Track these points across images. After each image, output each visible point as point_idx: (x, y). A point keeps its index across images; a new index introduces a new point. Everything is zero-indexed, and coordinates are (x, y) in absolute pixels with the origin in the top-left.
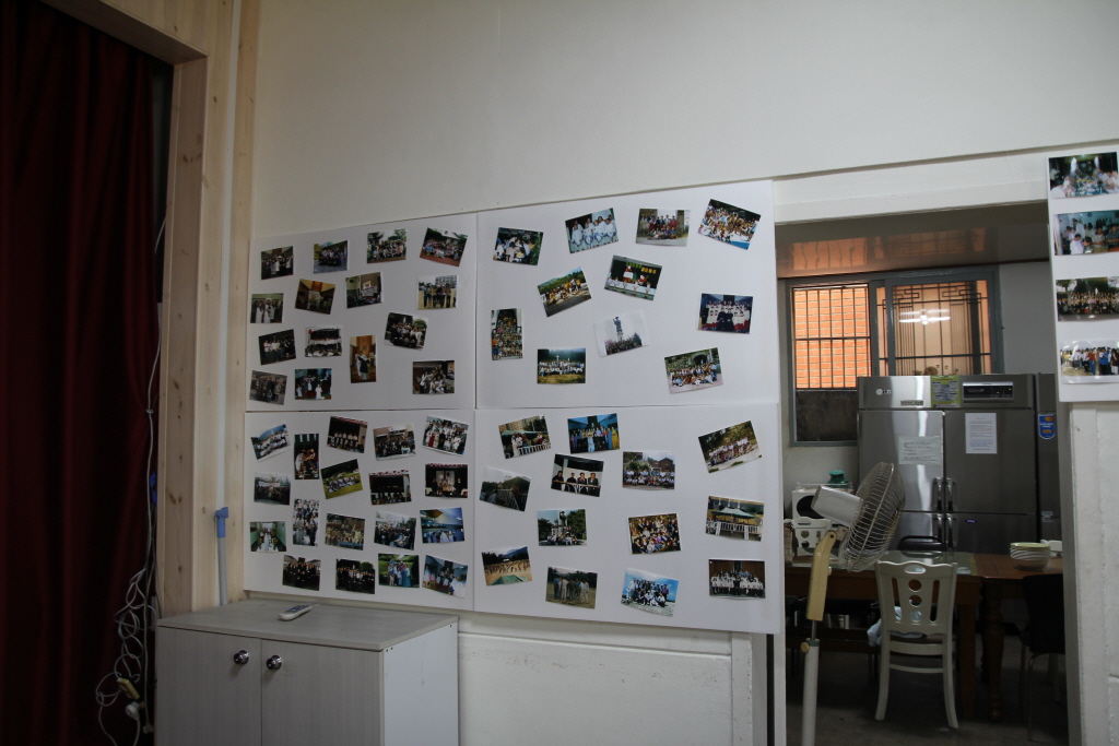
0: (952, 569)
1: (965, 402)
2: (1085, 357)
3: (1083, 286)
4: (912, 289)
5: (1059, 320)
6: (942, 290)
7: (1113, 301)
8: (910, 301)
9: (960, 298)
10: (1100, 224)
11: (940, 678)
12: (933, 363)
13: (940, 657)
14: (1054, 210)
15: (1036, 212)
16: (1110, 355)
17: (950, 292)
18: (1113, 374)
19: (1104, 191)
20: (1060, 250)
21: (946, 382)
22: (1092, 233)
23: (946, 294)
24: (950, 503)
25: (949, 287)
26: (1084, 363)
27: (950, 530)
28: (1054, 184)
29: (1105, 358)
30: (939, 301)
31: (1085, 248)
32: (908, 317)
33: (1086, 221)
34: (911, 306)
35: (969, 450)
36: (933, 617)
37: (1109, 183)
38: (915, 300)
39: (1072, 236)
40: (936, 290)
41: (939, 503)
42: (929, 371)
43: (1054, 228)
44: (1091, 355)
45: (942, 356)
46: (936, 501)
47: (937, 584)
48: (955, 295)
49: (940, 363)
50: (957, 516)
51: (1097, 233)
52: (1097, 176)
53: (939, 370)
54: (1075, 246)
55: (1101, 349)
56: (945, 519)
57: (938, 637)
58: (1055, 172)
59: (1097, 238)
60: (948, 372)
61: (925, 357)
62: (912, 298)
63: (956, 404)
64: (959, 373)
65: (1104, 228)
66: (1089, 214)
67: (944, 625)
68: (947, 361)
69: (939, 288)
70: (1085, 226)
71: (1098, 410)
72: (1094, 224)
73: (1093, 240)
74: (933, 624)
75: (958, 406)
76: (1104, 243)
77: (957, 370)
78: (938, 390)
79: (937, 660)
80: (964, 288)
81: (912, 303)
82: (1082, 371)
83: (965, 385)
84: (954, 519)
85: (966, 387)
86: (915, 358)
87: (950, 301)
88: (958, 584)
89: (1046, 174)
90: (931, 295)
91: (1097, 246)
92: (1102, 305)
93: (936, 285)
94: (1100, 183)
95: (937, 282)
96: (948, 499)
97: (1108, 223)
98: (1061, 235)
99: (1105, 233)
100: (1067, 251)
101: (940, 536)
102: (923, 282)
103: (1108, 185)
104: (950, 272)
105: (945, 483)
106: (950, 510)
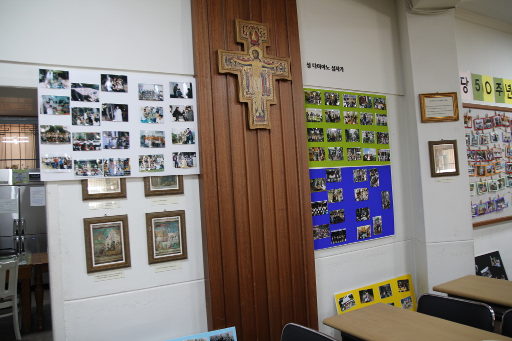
0: (16, 263)
1: (30, 182)
2: (52, 161)
3: (52, 129)
4: (5, 126)
5: (42, 143)
6: (21, 128)
7: (65, 136)
8: (4, 132)
9: (30, 132)
10: (61, 102)
11: (11, 318)
12: (16, 163)
13: (11, 307)
14: (40, 93)
15: (32, 93)
16: (63, 160)
17: (25, 129)
18: (64, 168)
19: (63, 88)
20: (42, 111)
21: (21, 172)
22: (56, 106)
23: (24, 130)
24: (23, 231)
25: (25, 126)
26: (52, 163)
27: (23, 244)
28: (41, 81)
29: (61, 162)
30: (19, 133)
31: (54, 112)
32: (8, 140)
33: (55, 100)
34: (4, 134)
35: (32, 204)
36: (7, 288)
37: (65, 84)
38: (6, 132)
39: (48, 106)
40: (18, 127)
41: (17, 231)
42: (14, 167)
43: (40, 101)
44: (55, 160)
45: (20, 160)
46: (15, 231)
47: (8, 272)
48: (28, 130)
49: (19, 163)
50: (27, 236)
51: (59, 106)
52: (60, 81)
53: (19, 167)
54: (49, 111)
55: (60, 157)
56: (20, 239)
57: (10, 298)
58: (42, 76)
59: (60, 108)
60: (23, 167)
61: (12, 160)
62: (5, 130)
63: (26, 183)
64: (29, 168)
65: (62, 104)
66: (56, 97)
67: (13, 291)
68: (23, 162)
69: (19, 126)
70: (54, 102)
71: (59, 184)
72: (58, 102)
73: (57, 109)
74: (7, 292)
75: (27, 184)
76: (62, 110)
77: (28, 166)
78: (16, 175)
79: (10, 309)
80: (32, 127)
81: (5, 133)
82: (51, 167)
83: (30, 173)
84: (25, 238)
85: (30, 175)
86: (6, 160)
87: (25, 133)
88: (19, 270)
89: (38, 76)
90: (15, 129)
91: (59, 112)
92: (60, 138)
93: (18, 125)
94: (61, 84)
95: (19, 123)
96: (22, 228)
97: (64, 102)
98: (43, 105)
99: (63, 106)
100: (45, 112)
101: (18, 247)
102: (12, 123)
103: (65, 85)
104: (25, 119)
105: (20, 221)
106: (23, 234)
